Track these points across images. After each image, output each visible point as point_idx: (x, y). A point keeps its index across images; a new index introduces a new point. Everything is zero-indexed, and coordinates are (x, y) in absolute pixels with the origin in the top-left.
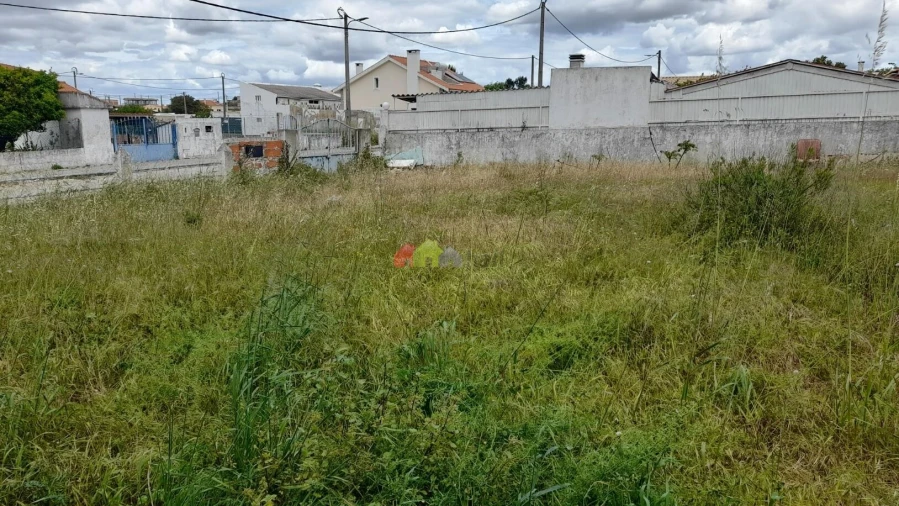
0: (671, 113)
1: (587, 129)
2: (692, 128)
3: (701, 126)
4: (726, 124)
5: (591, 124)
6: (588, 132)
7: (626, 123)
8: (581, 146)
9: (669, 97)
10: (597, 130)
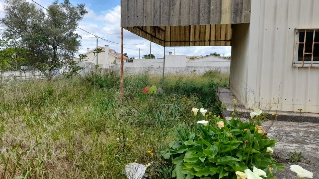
0: (190, 64)
1: (173, 67)
2: (194, 68)
3: (196, 67)
4: (201, 67)
5: (174, 66)
6: (174, 68)
7: (181, 66)
8: (172, 71)
9: (190, 61)
10: (175, 68)
